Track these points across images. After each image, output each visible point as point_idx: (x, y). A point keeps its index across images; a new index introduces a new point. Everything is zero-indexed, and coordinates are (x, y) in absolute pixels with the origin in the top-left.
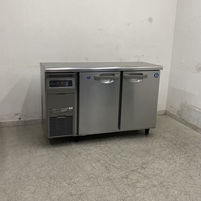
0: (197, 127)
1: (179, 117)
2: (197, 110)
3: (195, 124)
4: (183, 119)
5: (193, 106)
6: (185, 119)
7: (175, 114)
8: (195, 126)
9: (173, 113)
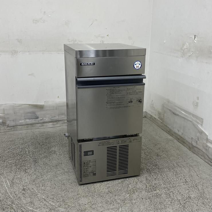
0: (183, 138)
1: (161, 121)
2: (184, 113)
3: (180, 133)
4: (165, 125)
5: (178, 108)
6: (168, 126)
7: (157, 117)
8: (181, 137)
9: (154, 116)
